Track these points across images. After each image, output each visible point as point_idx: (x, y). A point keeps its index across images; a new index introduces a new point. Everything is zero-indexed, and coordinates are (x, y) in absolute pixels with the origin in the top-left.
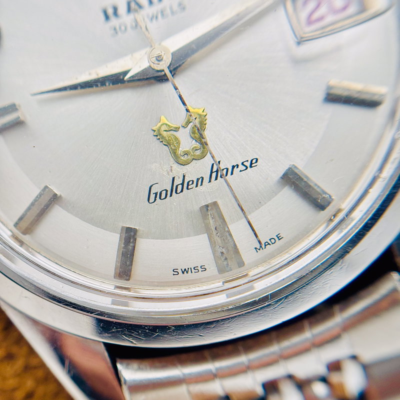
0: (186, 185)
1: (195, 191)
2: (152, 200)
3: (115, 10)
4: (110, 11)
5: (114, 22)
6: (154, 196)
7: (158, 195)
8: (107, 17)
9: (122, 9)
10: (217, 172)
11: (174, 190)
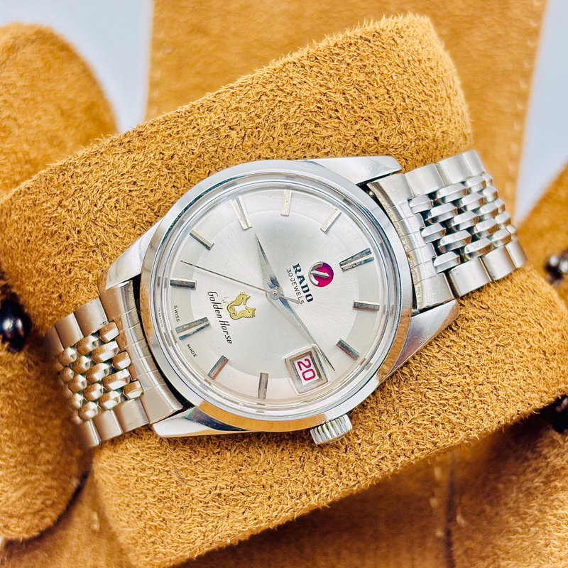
0: (218, 310)
1: (215, 314)
2: (210, 294)
3: (300, 270)
4: (298, 268)
5: (293, 271)
6: (211, 295)
7: (212, 297)
8: (294, 267)
9: (299, 274)
10: (224, 324)
11: (215, 304)
